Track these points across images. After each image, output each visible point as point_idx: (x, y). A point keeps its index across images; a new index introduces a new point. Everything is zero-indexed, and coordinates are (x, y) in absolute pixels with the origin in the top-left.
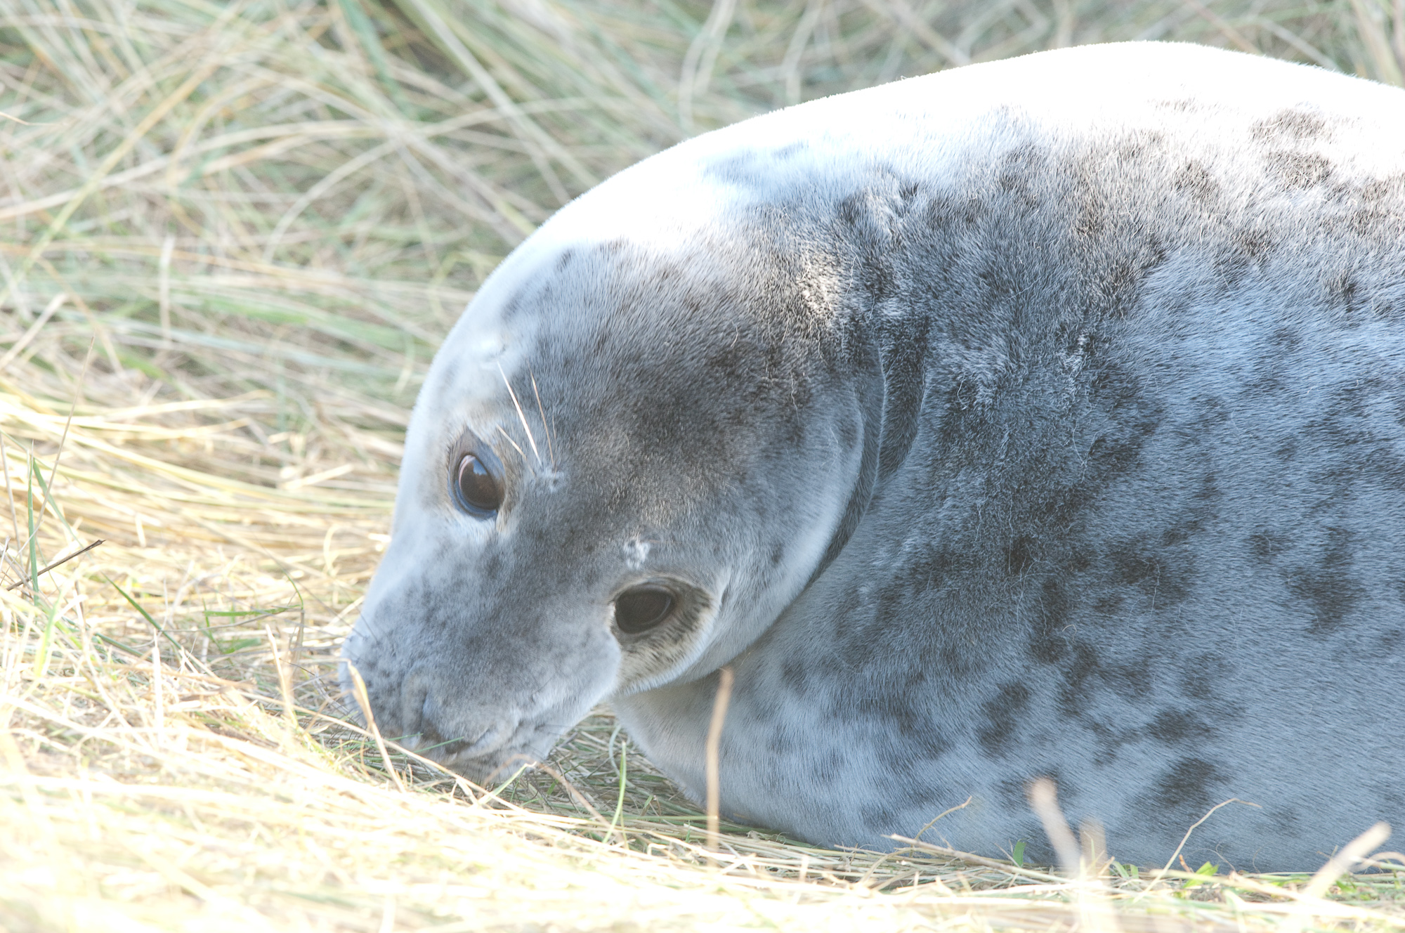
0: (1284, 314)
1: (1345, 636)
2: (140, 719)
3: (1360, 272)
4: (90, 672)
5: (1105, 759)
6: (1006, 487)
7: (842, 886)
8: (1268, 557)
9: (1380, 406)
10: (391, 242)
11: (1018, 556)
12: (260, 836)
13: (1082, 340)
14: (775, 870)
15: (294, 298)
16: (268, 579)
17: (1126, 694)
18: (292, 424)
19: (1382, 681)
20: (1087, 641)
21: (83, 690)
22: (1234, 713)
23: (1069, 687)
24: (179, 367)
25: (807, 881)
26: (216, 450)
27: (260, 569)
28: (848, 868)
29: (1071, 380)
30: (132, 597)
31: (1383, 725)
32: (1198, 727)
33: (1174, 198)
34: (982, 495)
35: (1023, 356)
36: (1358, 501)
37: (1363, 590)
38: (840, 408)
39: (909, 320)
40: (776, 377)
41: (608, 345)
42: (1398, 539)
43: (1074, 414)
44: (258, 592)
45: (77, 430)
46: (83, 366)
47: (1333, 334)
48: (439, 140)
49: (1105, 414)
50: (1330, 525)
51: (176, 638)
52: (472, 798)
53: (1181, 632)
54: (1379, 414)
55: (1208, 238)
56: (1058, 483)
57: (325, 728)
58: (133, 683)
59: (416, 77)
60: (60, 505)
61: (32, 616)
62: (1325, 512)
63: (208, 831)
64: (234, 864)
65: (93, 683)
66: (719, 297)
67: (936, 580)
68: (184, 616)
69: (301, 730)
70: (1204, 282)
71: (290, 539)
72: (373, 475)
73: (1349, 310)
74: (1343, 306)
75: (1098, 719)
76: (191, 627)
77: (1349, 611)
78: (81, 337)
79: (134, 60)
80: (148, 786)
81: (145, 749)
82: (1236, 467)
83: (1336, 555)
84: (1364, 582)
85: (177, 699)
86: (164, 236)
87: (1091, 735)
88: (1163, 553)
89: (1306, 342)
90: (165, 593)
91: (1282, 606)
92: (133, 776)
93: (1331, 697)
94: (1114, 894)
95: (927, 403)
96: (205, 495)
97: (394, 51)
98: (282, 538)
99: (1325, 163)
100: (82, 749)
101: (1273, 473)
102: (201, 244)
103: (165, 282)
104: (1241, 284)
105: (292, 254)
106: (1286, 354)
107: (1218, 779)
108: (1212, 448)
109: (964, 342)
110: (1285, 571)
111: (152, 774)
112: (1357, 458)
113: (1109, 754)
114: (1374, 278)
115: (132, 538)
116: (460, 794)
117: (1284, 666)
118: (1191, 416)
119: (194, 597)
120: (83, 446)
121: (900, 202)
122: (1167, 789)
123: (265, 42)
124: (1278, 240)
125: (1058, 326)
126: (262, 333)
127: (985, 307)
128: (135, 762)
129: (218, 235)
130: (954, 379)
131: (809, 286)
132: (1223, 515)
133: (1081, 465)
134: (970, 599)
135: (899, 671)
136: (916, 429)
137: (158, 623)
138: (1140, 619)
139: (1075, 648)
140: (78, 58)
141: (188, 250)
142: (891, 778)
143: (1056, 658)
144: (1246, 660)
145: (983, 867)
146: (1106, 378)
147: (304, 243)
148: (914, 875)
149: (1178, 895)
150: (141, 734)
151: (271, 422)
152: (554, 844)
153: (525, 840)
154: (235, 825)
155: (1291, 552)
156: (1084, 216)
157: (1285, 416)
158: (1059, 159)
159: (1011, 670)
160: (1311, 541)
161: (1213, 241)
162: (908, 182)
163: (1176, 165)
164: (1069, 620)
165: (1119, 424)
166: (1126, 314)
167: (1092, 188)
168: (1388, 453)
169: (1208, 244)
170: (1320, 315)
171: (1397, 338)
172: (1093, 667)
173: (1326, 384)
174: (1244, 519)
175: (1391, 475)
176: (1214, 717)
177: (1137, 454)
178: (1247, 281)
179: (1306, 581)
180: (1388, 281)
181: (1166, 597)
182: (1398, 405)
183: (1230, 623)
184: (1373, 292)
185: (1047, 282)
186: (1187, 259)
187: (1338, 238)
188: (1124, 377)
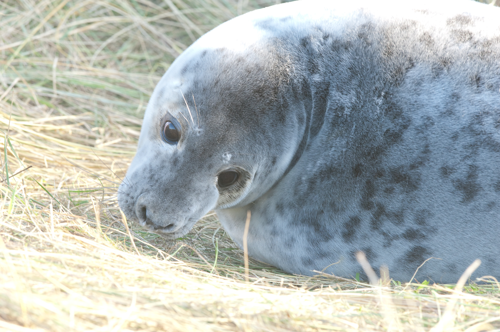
0: (455, 88)
1: (475, 204)
2: (46, 229)
3: (482, 73)
4: (28, 212)
5: (387, 245)
6: (353, 145)
7: (295, 289)
8: (447, 175)
9: (488, 121)
10: (135, 59)
11: (357, 171)
12: (88, 271)
13: (383, 94)
14: (272, 283)
15: (100, 79)
16: (91, 180)
17: (395, 223)
18: (100, 124)
19: (488, 220)
20: (381, 203)
21: (25, 219)
22: (434, 230)
23: (375, 219)
24: (60, 104)
25: (283, 287)
26: (73, 133)
27: (89, 176)
28: (298, 282)
29: (378, 108)
30: (43, 185)
31: (488, 236)
32: (420, 235)
33: (419, 45)
34: (345, 147)
36: (480, 156)
37: (481, 187)
38: (298, 110)
39: (323, 82)
40: (276, 98)
41: (219, 84)
42: (494, 169)
43: (379, 120)
44: (87, 184)
45: (23, 126)
46: (26, 103)
47: (472, 95)
48: (152, 23)
49: (390, 121)
50: (470, 164)
51: (58, 200)
52: (164, 257)
53: (415, 201)
54: (488, 124)
55: (429, 60)
56: (372, 145)
57: (112, 232)
58: (43, 216)
60: (17, 153)
61: (7, 193)
62: (468, 159)
63: (70, 269)
64: (79, 281)
65: (29, 216)
66: (258, 69)
67: (328, 177)
68: (61, 193)
69: (103, 233)
70: (428, 75)
71: (99, 165)
72: (129, 142)
73: (478, 87)
74: (476, 85)
75: (385, 231)
76: (64, 196)
77: (476, 195)
78: (25, 93)
80: (49, 253)
81: (47, 240)
82: (437, 142)
83: (472, 175)
84: (482, 185)
85: (59, 222)
86: (54, 57)
87: (382, 237)
88: (410, 172)
89: (462, 98)
90: (55, 184)
91: (452, 193)
92: (43, 249)
93: (469, 226)
94: (392, 291)
95: (328, 112)
96: (69, 149)
98: (96, 165)
99: (470, 34)
100: (25, 240)
101: (450, 145)
102: (67, 60)
103: (54, 73)
104: (440, 76)
105: (100, 64)
106: (455, 102)
107: (428, 253)
108: (428, 135)
109: (342, 92)
110: (453, 180)
111: (50, 249)
112: (480, 140)
113: (389, 243)
114: (487, 75)
115: (43, 165)
116: (159, 255)
117: (452, 214)
118: (421, 123)
119: (65, 186)
120: (25, 132)
121: (322, 41)
122: (409, 256)
124: (454, 61)
125: (375, 88)
126: (89, 92)
127: (349, 80)
128: (44, 244)
129: (73, 57)
130: (337, 105)
131: (289, 67)
132: (431, 160)
133: (381, 139)
134: (340, 185)
135: (315, 209)
136: (323, 122)
137: (52, 195)
138: (400, 196)
139: (377, 205)
141: (63, 62)
142: (311, 248)
143: (370, 208)
144: (438, 212)
145: (346, 282)
146: (391, 108)
147: (104, 60)
148: (321, 285)
149: (415, 292)
150: (46, 235)
151: (92, 123)
152: (193, 274)
153: (182, 272)
154: (80, 267)
155: (455, 174)
156: (386, 49)
157: (455, 124)
158: (379, 28)
159: (354, 212)
160: (463, 170)
161: (431, 61)
162: (326, 33)
163: (420, 33)
164: (375, 195)
165: (395, 124)
166: (399, 85)
167: (390, 39)
168: (491, 138)
169: (429, 62)
170: (468, 88)
171: (495, 97)
172: (384, 212)
173: (469, 113)
174: (439, 161)
175: (492, 146)
176: (426, 232)
177: (401, 136)
178: (443, 75)
179: (461, 184)
180: (491, 76)
181: (410, 189)
182: (495, 121)
183: (433, 199)
184: (486, 80)
185: (371, 72)
186: (422, 66)
187: (474, 61)
188: (397, 108)
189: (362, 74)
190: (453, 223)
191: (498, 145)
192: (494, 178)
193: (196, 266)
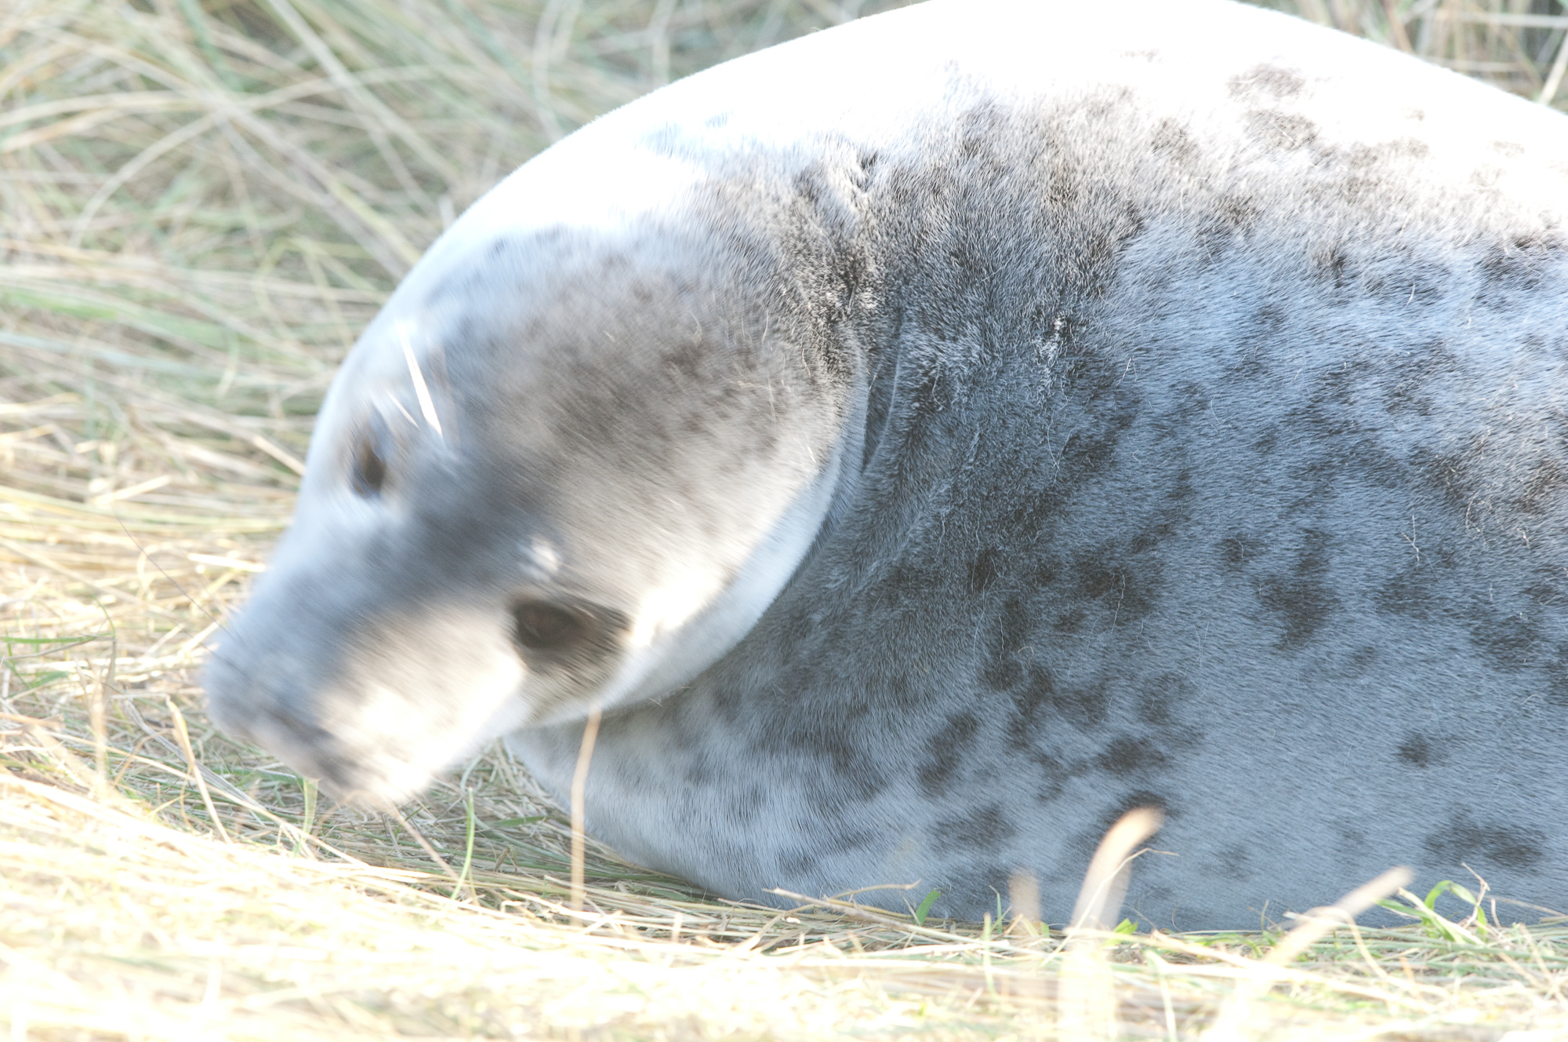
0: (1269, 289)
1: (1316, 653)
3: (1350, 245)
5: (1050, 794)
6: (974, 494)
8: (1239, 564)
9: (1367, 392)
10: (211, 228)
11: (982, 572)
12: (69, 893)
13: (1058, 324)
14: (644, 929)
15: (105, 291)
16: (76, 605)
17: (1079, 722)
18: (102, 431)
20: (1043, 665)
22: (1192, 739)
23: (1021, 716)
25: (680, 942)
27: (67, 594)
29: (1047, 371)
32: (1152, 756)
33: (1151, 160)
34: (946, 503)
35: (997, 345)
36: (1339, 500)
40: (750, 381)
42: (1378, 542)
43: (1049, 409)
44: (65, 619)
47: (1320, 312)
48: (265, 114)
49: (1081, 407)
50: (1307, 527)
53: (1142, 650)
54: (1366, 401)
55: (1189, 205)
56: (1029, 488)
57: (140, 770)
59: (240, 43)
62: (1303, 512)
66: (676, 287)
67: (890, 598)
69: (113, 773)
70: (1186, 254)
71: (101, 560)
72: (193, 488)
73: (1338, 285)
74: (1332, 281)
75: (1047, 750)
77: (1321, 624)
82: (1212, 462)
83: (1310, 562)
84: (1338, 591)
87: (1038, 768)
88: (1130, 562)
89: (1292, 320)
91: (1251, 618)
93: (1295, 722)
97: (215, 14)
98: (94, 559)
99: (1309, 126)
101: (1251, 468)
104: (1224, 255)
105: (101, 241)
106: (1270, 333)
107: (1167, 813)
108: (1189, 441)
109: (938, 331)
110: (1257, 580)
112: (1340, 450)
113: (1054, 788)
114: (1365, 252)
117: (1249, 686)
118: (1169, 406)
121: (861, 175)
124: (1263, 207)
125: (1034, 310)
126: (67, 329)
127: (958, 291)
129: (18, 219)
130: (926, 374)
132: (1195, 517)
133: (1055, 464)
134: (927, 621)
135: (841, 702)
138: (1100, 637)
139: (1031, 673)
142: (816, 820)
143: (1009, 685)
144: (1209, 680)
146: (1083, 366)
147: (115, 229)
148: (798, 935)
151: (78, 429)
152: (398, 900)
153: (364, 896)
154: (41, 881)
155: (1264, 558)
156: (1056, 182)
157: (1267, 403)
158: (1024, 117)
159: (961, 698)
160: (1286, 545)
161: (1195, 208)
162: (865, 150)
164: (1027, 641)
165: (1095, 418)
166: (1103, 292)
167: (1063, 150)
168: (1373, 445)
169: (1189, 212)
170: (1307, 290)
171: (1388, 317)
172: (1048, 694)
173: (1311, 367)
174: (1217, 521)
175: (1375, 470)
176: (1170, 744)
177: (1112, 451)
178: (1231, 253)
179: (1278, 591)
180: (1379, 255)
181: (1130, 611)
182: (1386, 392)
183: (1195, 639)
184: (1363, 266)
185: (1020, 259)
186: (1167, 228)
187: (1326, 207)
188: (1102, 364)
190: (1249, 714)
191: (1392, 465)
192: (1375, 570)
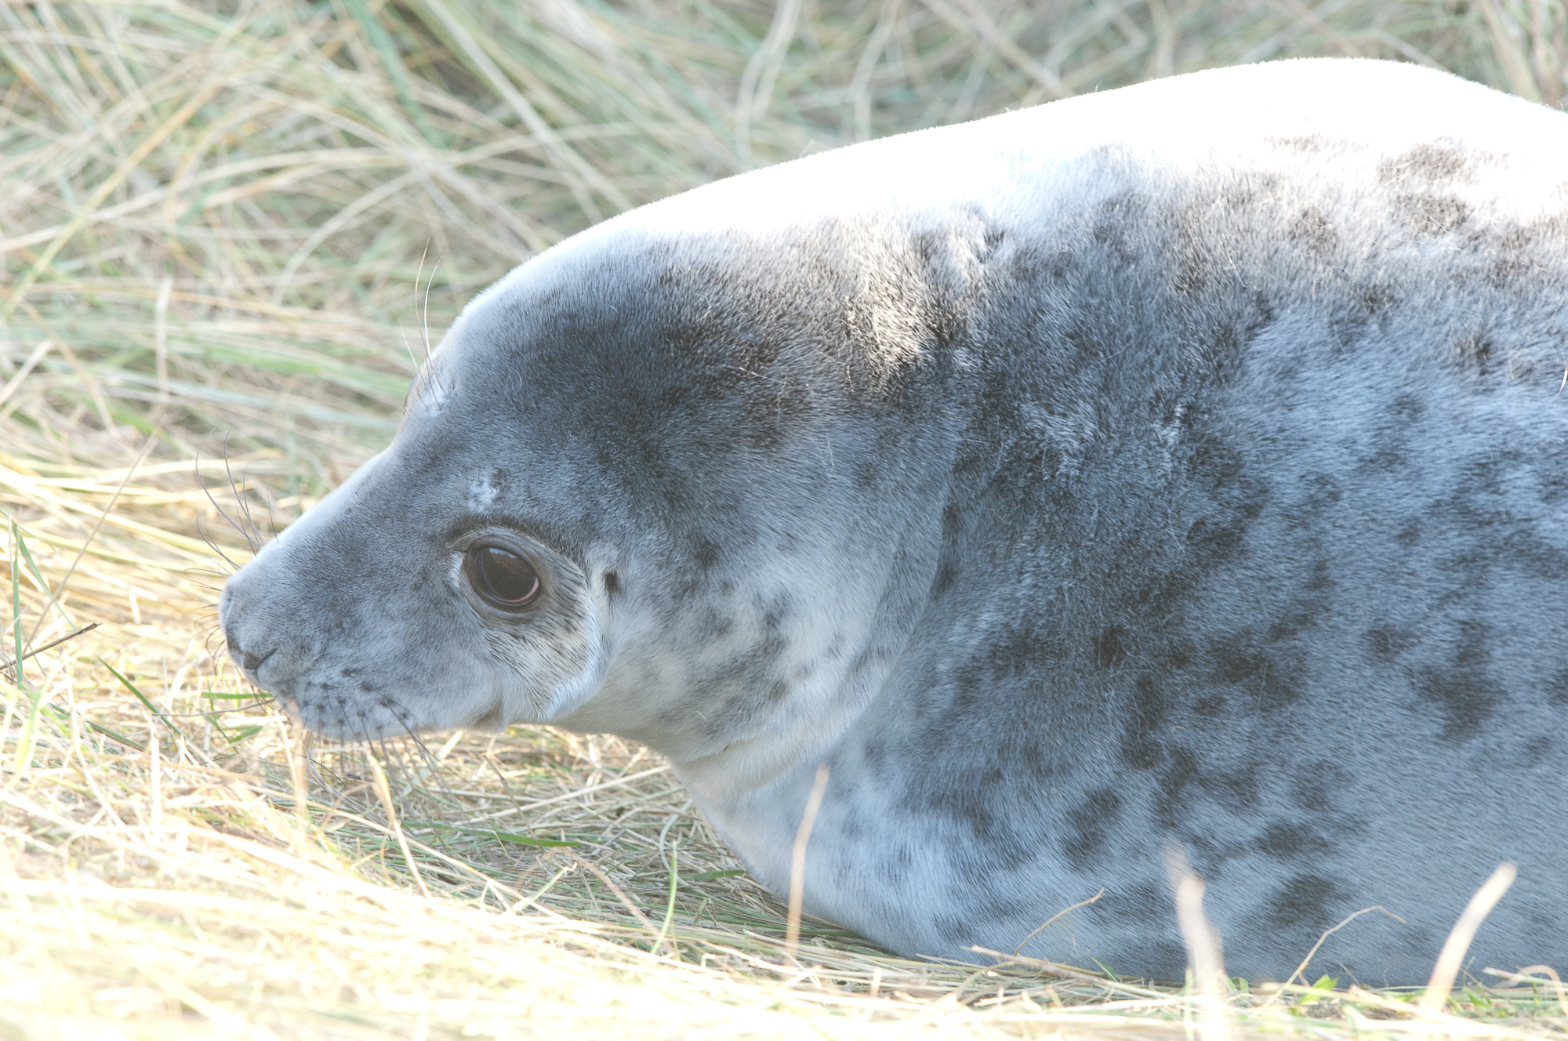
0: (1406, 378)
1: (1484, 743)
2: (134, 815)
3: (1495, 331)
4: (79, 763)
5: (1208, 874)
6: (1095, 569)
8: (1389, 655)
10: (416, 284)
11: (1109, 648)
12: (268, 947)
13: (1179, 410)
15: (305, 346)
17: (1230, 805)
19: (1528, 794)
20: (1185, 746)
21: (71, 785)
22: (1355, 826)
23: (1165, 796)
24: (177, 423)
26: (218, 515)
29: (1167, 455)
30: (126, 678)
32: (1314, 841)
33: (1286, 250)
34: (1068, 576)
35: (1113, 425)
36: (1495, 591)
37: (1502, 692)
43: (1170, 492)
45: (61, 492)
46: (71, 422)
47: (1463, 401)
48: (467, 170)
49: (1204, 494)
50: (1461, 618)
51: (173, 723)
52: (506, 905)
53: (1292, 737)
55: (1321, 295)
56: (1153, 569)
58: (127, 773)
59: (441, 99)
60: (45, 577)
61: (14, 701)
62: (1455, 603)
63: (210, 940)
65: (83, 775)
67: (1017, 668)
68: (183, 701)
69: (314, 828)
70: (1317, 344)
73: (1483, 373)
74: (1477, 369)
76: (191, 711)
77: (1488, 715)
78: (68, 389)
79: (127, 80)
80: (143, 891)
81: (139, 847)
82: (1351, 553)
83: (1470, 653)
85: (174, 793)
86: (160, 277)
87: (1189, 848)
88: (1272, 649)
89: (1431, 410)
90: (162, 675)
91: (1408, 709)
92: (127, 879)
97: (418, 71)
99: (1460, 207)
100: (70, 849)
101: (1393, 560)
102: (202, 285)
103: (161, 328)
104: (1357, 345)
105: (303, 298)
106: (1407, 425)
107: (1338, 897)
108: (1323, 532)
109: (1048, 407)
110: (1410, 670)
111: (147, 876)
112: (1493, 541)
113: (1212, 870)
114: (1514, 337)
115: (127, 614)
116: (491, 899)
117: (1412, 775)
118: (1299, 496)
119: (194, 680)
120: (70, 511)
121: (983, 247)
122: (1281, 908)
123: (273, 61)
124: (1402, 295)
125: (1152, 395)
126: (270, 385)
127: (1071, 370)
128: (129, 863)
129: (221, 275)
130: (1037, 446)
132: (1336, 607)
133: (1178, 549)
134: (1054, 692)
135: (975, 767)
137: (156, 708)
138: (1245, 722)
139: (1172, 753)
140: (65, 78)
141: (188, 291)
142: (963, 886)
143: (1151, 764)
144: (1368, 768)
145: (1073, 981)
146: (1206, 453)
147: (317, 284)
148: (998, 989)
149: (1293, 1011)
150: (136, 832)
151: (280, 484)
152: (597, 955)
153: (563, 951)
154: (239, 935)
155: (1417, 649)
156: (1184, 271)
157: (1406, 494)
158: (1159, 208)
159: (1099, 775)
160: (1441, 636)
161: (1328, 297)
162: (994, 226)
163: (1289, 213)
164: (1166, 722)
165: (1220, 505)
166: (1227, 381)
167: (1195, 240)
168: (1530, 535)
169: (1322, 302)
170: (1448, 379)
171: (1539, 404)
172: (1192, 774)
173: (1455, 457)
174: (1360, 612)
175: (1534, 561)
176: (1332, 830)
177: (1240, 539)
178: (1364, 342)
179: (1435, 682)
180: (1529, 340)
181: (1274, 699)
182: (1541, 480)
183: (1348, 728)
184: (1511, 352)
185: (1140, 345)
186: (1297, 318)
187: (1472, 292)
188: (1225, 452)
189: (1111, 353)
190: (1417, 803)
191: (1553, 555)
192: (1544, 662)
193: (606, 930)
